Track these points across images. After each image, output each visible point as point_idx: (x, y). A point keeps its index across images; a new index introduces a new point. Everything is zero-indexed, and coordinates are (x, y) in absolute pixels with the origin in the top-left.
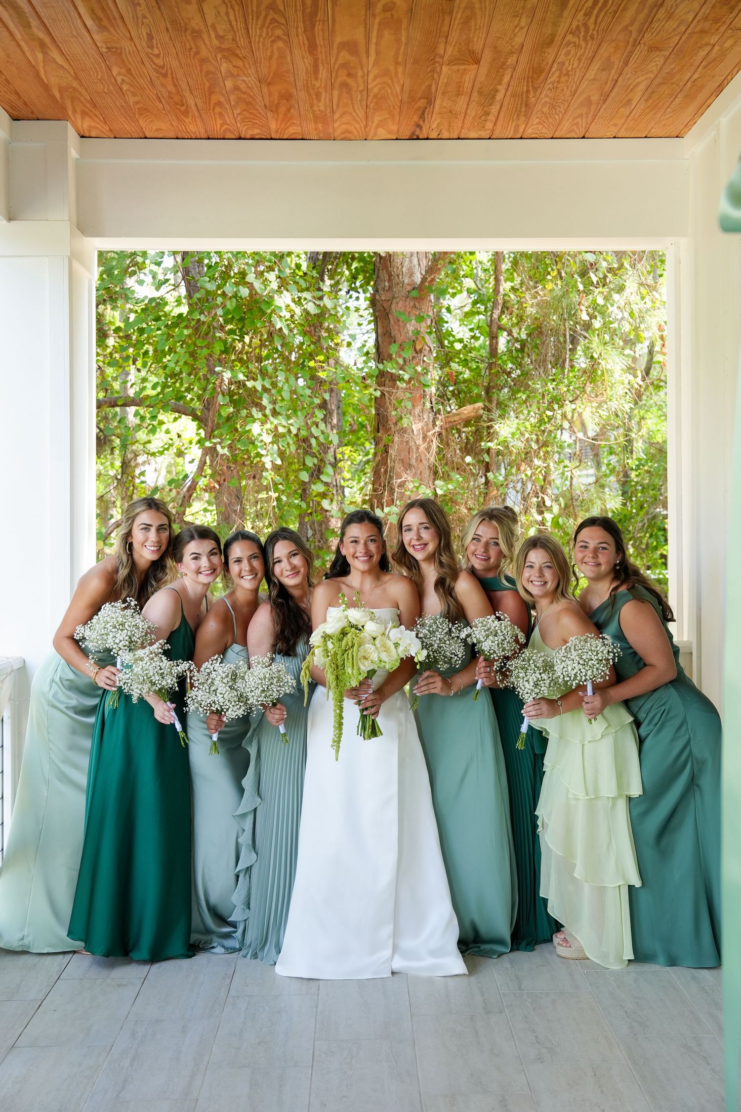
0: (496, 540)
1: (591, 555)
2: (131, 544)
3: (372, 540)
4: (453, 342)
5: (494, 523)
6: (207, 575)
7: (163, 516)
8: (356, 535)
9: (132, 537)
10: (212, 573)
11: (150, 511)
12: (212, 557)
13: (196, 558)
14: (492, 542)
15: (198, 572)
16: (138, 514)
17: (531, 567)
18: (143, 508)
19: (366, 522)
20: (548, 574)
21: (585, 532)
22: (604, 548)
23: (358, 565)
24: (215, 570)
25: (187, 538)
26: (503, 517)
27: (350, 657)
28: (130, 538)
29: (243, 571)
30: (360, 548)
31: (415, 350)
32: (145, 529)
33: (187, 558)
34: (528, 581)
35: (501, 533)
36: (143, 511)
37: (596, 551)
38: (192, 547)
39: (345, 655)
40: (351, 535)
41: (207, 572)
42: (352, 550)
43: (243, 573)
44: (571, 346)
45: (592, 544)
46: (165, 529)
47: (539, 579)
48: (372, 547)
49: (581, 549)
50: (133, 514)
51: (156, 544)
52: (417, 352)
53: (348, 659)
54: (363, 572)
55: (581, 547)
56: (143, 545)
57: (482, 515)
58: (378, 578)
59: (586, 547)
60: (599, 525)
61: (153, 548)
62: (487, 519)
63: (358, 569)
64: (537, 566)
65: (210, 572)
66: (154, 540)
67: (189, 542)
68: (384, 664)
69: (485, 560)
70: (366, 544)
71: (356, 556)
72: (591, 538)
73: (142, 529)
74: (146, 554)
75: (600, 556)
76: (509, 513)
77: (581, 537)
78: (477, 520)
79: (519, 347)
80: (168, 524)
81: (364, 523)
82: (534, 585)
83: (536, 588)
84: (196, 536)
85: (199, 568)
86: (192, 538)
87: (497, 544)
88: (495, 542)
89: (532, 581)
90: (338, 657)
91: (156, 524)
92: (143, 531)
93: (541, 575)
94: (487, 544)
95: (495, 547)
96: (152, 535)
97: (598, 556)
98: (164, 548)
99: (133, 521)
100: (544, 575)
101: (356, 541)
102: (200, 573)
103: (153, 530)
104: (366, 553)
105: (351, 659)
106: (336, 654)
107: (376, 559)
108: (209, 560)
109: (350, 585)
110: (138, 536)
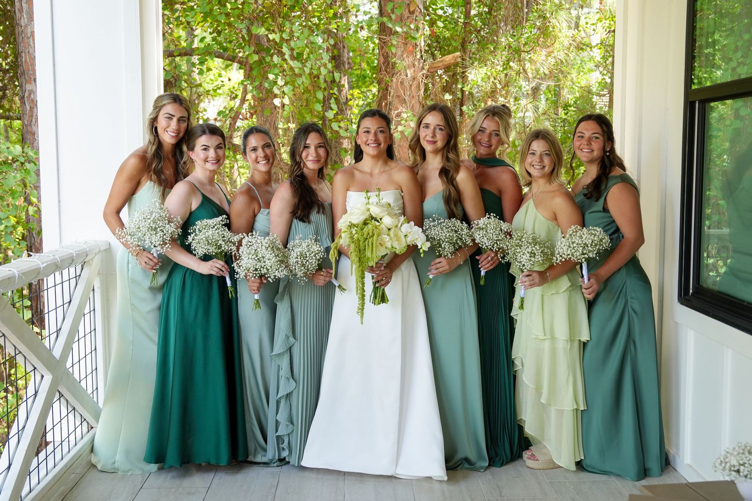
0: (497, 132)
1: (586, 143)
2: (156, 128)
3: (381, 131)
4: (436, 9)
5: (496, 118)
6: (213, 164)
7: (184, 110)
8: (369, 127)
9: (157, 123)
10: (217, 163)
11: (175, 104)
12: (218, 150)
13: (205, 149)
14: (493, 133)
15: (206, 161)
16: (164, 105)
17: (533, 154)
18: (169, 101)
19: (377, 116)
20: (547, 161)
21: (582, 124)
22: (597, 138)
23: (369, 151)
24: (219, 161)
25: (199, 132)
26: (503, 114)
27: (370, 244)
28: (155, 123)
29: (259, 158)
30: (371, 137)
31: (409, 11)
32: (169, 118)
33: (198, 148)
34: (531, 165)
35: (502, 126)
36: (169, 103)
37: (589, 140)
38: (203, 140)
39: (366, 242)
40: (365, 126)
41: (213, 162)
42: (365, 139)
43: (259, 159)
44: (526, 10)
45: (587, 134)
46: (185, 121)
47: (539, 164)
48: (381, 137)
49: (578, 138)
50: (161, 104)
51: (175, 131)
52: (410, 13)
53: (369, 245)
54: (374, 157)
55: (579, 137)
56: (165, 130)
57: (486, 113)
58: (386, 163)
59: (582, 137)
60: (593, 120)
61: (172, 134)
62: (491, 115)
63: (368, 154)
64: (538, 153)
65: (215, 162)
66: (174, 128)
67: (201, 136)
68: (395, 249)
69: (488, 147)
70: (375, 134)
71: (367, 143)
72: (587, 130)
73: (166, 118)
74: (168, 138)
75: (593, 143)
76: (507, 111)
77: (579, 129)
78: (482, 116)
79: (487, 10)
80: (187, 117)
81: (375, 117)
82: (535, 168)
83: (536, 171)
84: (207, 132)
85: (207, 158)
86: (204, 133)
87: (498, 135)
88: (496, 134)
89: (533, 166)
90: (361, 243)
91: (178, 115)
92: (167, 119)
93: (541, 160)
94: (490, 135)
95: (497, 138)
96: (174, 123)
97: (591, 144)
98: (181, 134)
99: (160, 110)
100: (543, 161)
101: (368, 132)
102: (207, 161)
103: (175, 119)
104: (375, 140)
105: (370, 246)
106: (359, 240)
107: (383, 146)
108: (216, 152)
109: (363, 170)
110: (162, 123)
